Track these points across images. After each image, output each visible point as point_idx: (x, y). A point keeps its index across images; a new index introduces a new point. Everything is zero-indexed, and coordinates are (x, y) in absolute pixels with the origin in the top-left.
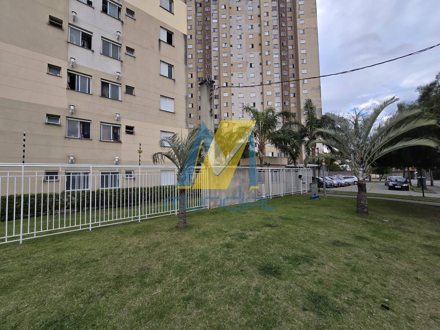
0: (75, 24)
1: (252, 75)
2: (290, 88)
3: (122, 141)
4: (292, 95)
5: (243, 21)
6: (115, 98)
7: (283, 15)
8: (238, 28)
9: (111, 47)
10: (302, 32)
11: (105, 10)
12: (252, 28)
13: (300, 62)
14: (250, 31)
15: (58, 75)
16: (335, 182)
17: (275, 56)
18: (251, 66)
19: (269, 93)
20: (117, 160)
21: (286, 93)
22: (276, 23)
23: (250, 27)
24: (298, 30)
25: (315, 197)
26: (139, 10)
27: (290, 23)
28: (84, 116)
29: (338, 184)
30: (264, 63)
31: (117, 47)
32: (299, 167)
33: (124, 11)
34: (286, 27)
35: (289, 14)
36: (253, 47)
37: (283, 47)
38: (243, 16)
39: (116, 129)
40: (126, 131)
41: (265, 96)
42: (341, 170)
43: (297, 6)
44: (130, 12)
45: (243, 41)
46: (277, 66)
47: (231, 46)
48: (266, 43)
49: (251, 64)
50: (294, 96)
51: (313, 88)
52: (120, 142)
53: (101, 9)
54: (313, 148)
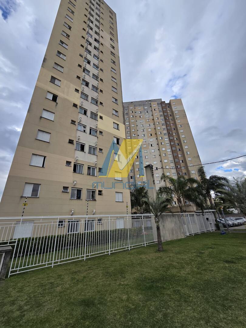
0: (79, 141)
1: (153, 151)
2: (179, 157)
3: (96, 200)
4: (181, 162)
5: (144, 122)
6: (93, 175)
7: (167, 118)
8: (141, 126)
9: (92, 149)
10: (180, 126)
11: (90, 133)
12: (150, 126)
13: (182, 142)
14: (148, 127)
15: (70, 166)
16: (230, 223)
17: (165, 140)
18: (152, 146)
19: (166, 161)
20: (94, 212)
21: (177, 160)
22: (163, 122)
23: (148, 125)
24: (178, 126)
25: (224, 233)
26: (104, 131)
27: (172, 122)
28: (78, 186)
29: (233, 224)
30: (160, 144)
31: (95, 149)
32: (205, 212)
33: (98, 132)
34: (170, 124)
35: (170, 118)
36: (151, 135)
37: (169, 134)
38: (144, 120)
39: (93, 192)
40: (99, 193)
41: (163, 163)
42: (229, 214)
43: (175, 114)
44: (101, 132)
45: (145, 133)
46: (168, 145)
47: (138, 135)
48: (160, 133)
49: (151, 145)
50: (183, 162)
51: (194, 157)
52: (95, 200)
53: (89, 133)
54: (210, 198)
